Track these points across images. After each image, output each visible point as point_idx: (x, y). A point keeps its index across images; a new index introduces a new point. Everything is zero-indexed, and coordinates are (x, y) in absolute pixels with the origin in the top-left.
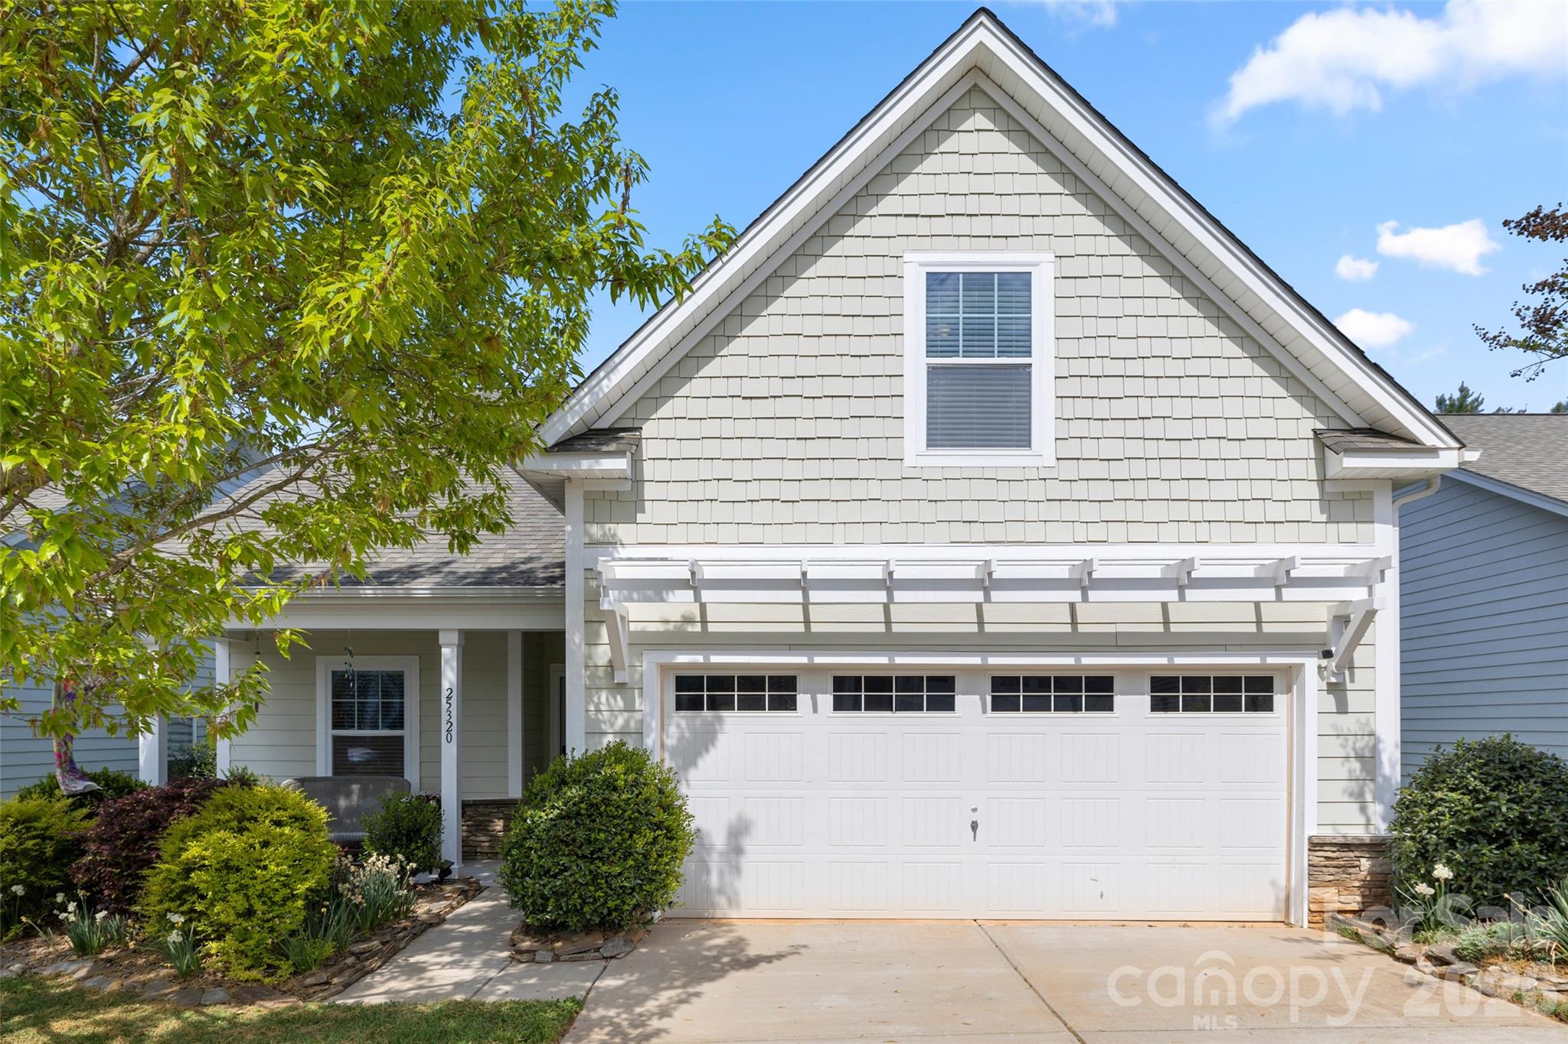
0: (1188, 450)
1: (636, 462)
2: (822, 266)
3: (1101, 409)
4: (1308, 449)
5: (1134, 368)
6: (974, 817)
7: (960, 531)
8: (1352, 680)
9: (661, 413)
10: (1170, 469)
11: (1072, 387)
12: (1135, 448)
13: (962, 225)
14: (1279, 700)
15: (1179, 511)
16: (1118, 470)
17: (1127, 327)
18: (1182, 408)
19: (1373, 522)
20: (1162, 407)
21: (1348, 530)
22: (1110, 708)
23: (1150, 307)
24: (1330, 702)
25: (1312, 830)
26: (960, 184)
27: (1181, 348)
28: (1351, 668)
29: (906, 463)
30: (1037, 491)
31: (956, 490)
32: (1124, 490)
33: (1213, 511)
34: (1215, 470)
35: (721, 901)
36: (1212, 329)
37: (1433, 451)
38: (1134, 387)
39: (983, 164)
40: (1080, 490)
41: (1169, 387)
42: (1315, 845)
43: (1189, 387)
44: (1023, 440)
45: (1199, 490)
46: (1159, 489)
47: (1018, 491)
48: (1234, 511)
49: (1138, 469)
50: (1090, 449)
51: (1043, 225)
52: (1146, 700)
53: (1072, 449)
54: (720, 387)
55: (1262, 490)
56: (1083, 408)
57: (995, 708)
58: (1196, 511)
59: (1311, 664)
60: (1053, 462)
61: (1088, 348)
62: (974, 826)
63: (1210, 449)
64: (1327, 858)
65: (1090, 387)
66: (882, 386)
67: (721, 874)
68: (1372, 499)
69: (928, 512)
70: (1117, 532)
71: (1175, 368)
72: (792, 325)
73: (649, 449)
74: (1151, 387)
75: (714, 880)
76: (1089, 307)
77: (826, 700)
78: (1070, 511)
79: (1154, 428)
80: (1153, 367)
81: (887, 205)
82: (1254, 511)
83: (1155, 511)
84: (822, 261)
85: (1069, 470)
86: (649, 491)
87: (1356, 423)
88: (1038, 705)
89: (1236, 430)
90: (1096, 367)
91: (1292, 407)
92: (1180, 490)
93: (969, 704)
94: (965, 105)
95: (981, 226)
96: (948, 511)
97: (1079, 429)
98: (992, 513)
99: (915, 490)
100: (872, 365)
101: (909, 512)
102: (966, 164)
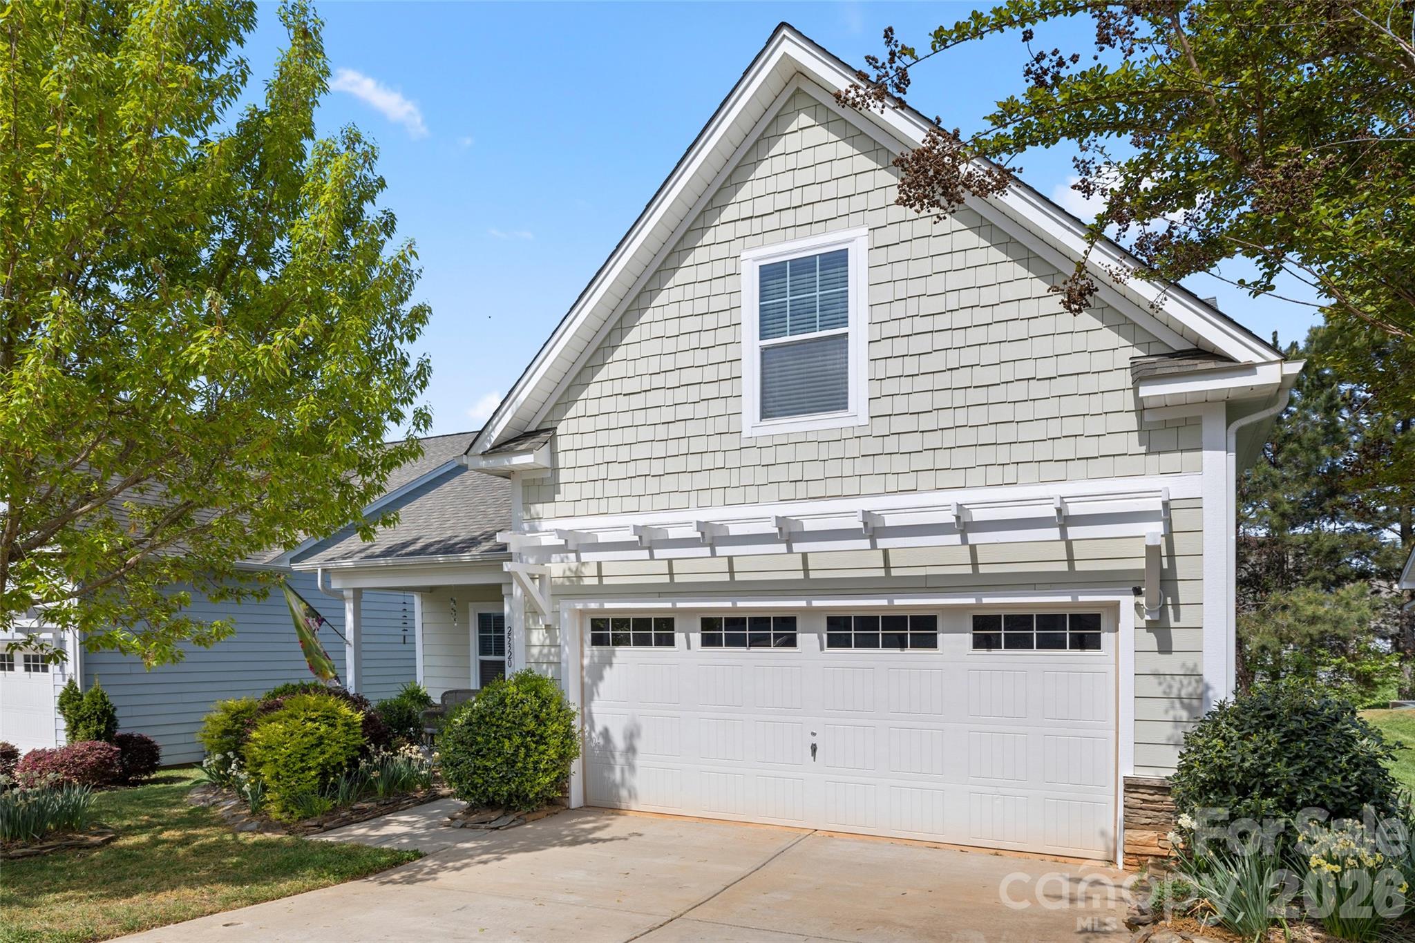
0: (997, 394)
1: (554, 454)
2: (681, 276)
3: (911, 366)
4: (1126, 379)
5: (943, 322)
6: (814, 740)
7: (788, 490)
8: (1177, 619)
9: (569, 415)
10: (978, 416)
11: (884, 349)
12: (942, 399)
13: (788, 218)
14: (1106, 638)
15: (987, 455)
16: (927, 422)
17: (936, 284)
18: (990, 354)
19: (1200, 449)
20: (969, 356)
21: (1172, 460)
22: (934, 645)
23: (959, 260)
24: (1151, 640)
25: (1128, 771)
26: (786, 182)
27: (989, 296)
28: (1176, 605)
29: (744, 435)
30: (853, 448)
31: (785, 454)
32: (933, 440)
33: (1021, 453)
34: (1024, 411)
35: (624, 792)
36: (1021, 271)
37: (1249, 368)
38: (942, 340)
39: (806, 158)
40: (891, 444)
41: (976, 336)
42: (1132, 786)
43: (997, 332)
44: (839, 402)
45: (1007, 433)
46: (967, 436)
47: (837, 450)
48: (1043, 451)
49: (946, 419)
50: (901, 405)
51: (858, 203)
52: (968, 638)
53: (884, 406)
54: (608, 388)
55: (1072, 426)
56: (894, 367)
57: (830, 645)
58: (1003, 454)
59: (1127, 602)
60: (866, 421)
61: (898, 310)
62: (814, 748)
63: (1018, 391)
64: (1144, 801)
65: (900, 346)
66: (725, 371)
67: (622, 771)
68: (1200, 425)
69: (761, 476)
70: (926, 480)
71: (981, 316)
72: (658, 330)
73: (562, 443)
74: (959, 338)
75: (618, 776)
76: (900, 271)
77: (696, 637)
78: (882, 464)
79: (961, 378)
80: (962, 319)
81: (729, 213)
82: (1064, 449)
83: (963, 458)
84: (680, 272)
85: (881, 426)
86: (564, 476)
87: (1178, 345)
88: (868, 642)
89: (1046, 368)
90: (906, 327)
91: (1110, 338)
92: (987, 435)
93: (809, 641)
94: (789, 108)
95: (804, 215)
96: (778, 473)
97: (891, 387)
98: (813, 471)
99: (751, 457)
100: (717, 355)
101: (747, 476)
102: (791, 162)
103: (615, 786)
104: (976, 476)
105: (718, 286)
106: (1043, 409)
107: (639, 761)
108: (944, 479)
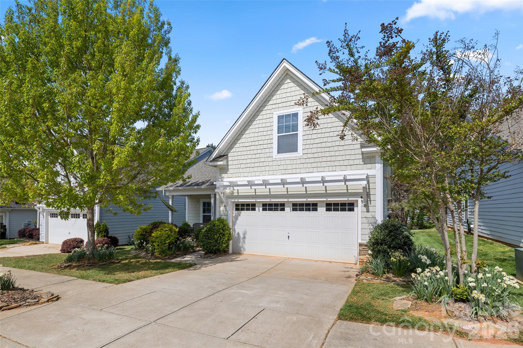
0: (331, 149)
1: (227, 161)
2: (259, 117)
3: (312, 142)
4: (359, 146)
5: (320, 131)
6: (289, 235)
7: (283, 172)
8: (370, 204)
9: (231, 151)
10: (327, 154)
11: (306, 137)
12: (319, 150)
13: (285, 104)
14: (355, 209)
15: (329, 164)
16: (316, 155)
18: (330, 139)
19: (375, 163)
20: (325, 140)
21: (369, 166)
22: (317, 211)
24: (365, 209)
25: (360, 241)
26: (284, 95)
27: (330, 125)
28: (370, 201)
29: (273, 158)
30: (299, 162)
31: (283, 162)
32: (317, 160)
33: (337, 163)
34: (337, 153)
35: (242, 249)
38: (319, 136)
39: (289, 90)
40: (307, 161)
41: (327, 135)
42: (361, 245)
43: (331, 134)
44: (296, 150)
45: (333, 158)
46: (324, 159)
47: (295, 162)
48: (341, 163)
49: (320, 155)
50: (310, 151)
52: (325, 209)
53: (306, 151)
54: (241, 145)
55: (348, 157)
56: (308, 142)
57: (293, 210)
58: (333, 164)
59: (360, 200)
60: (302, 155)
62: (289, 237)
63: (336, 148)
64: (363, 248)
65: (310, 137)
66: (269, 141)
67: (242, 243)
68: (375, 158)
69: (277, 168)
70: (315, 170)
71: (328, 130)
72: (253, 130)
73: (230, 159)
74: (323, 135)
75: (241, 245)
77: (261, 209)
78: (305, 165)
79: (323, 145)
80: (324, 130)
81: (271, 102)
82: (346, 163)
83: (323, 164)
85: (305, 156)
86: (230, 167)
88: (302, 210)
89: (342, 143)
92: (329, 159)
93: (288, 209)
94: (285, 78)
95: (289, 104)
96: (281, 167)
97: (307, 146)
98: (290, 167)
99: (275, 163)
100: (267, 137)
101: (274, 168)
102: (285, 91)
103: (240, 247)
104: (326, 169)
105: (268, 120)
106: (342, 153)
107: (246, 241)
108: (320, 169)
